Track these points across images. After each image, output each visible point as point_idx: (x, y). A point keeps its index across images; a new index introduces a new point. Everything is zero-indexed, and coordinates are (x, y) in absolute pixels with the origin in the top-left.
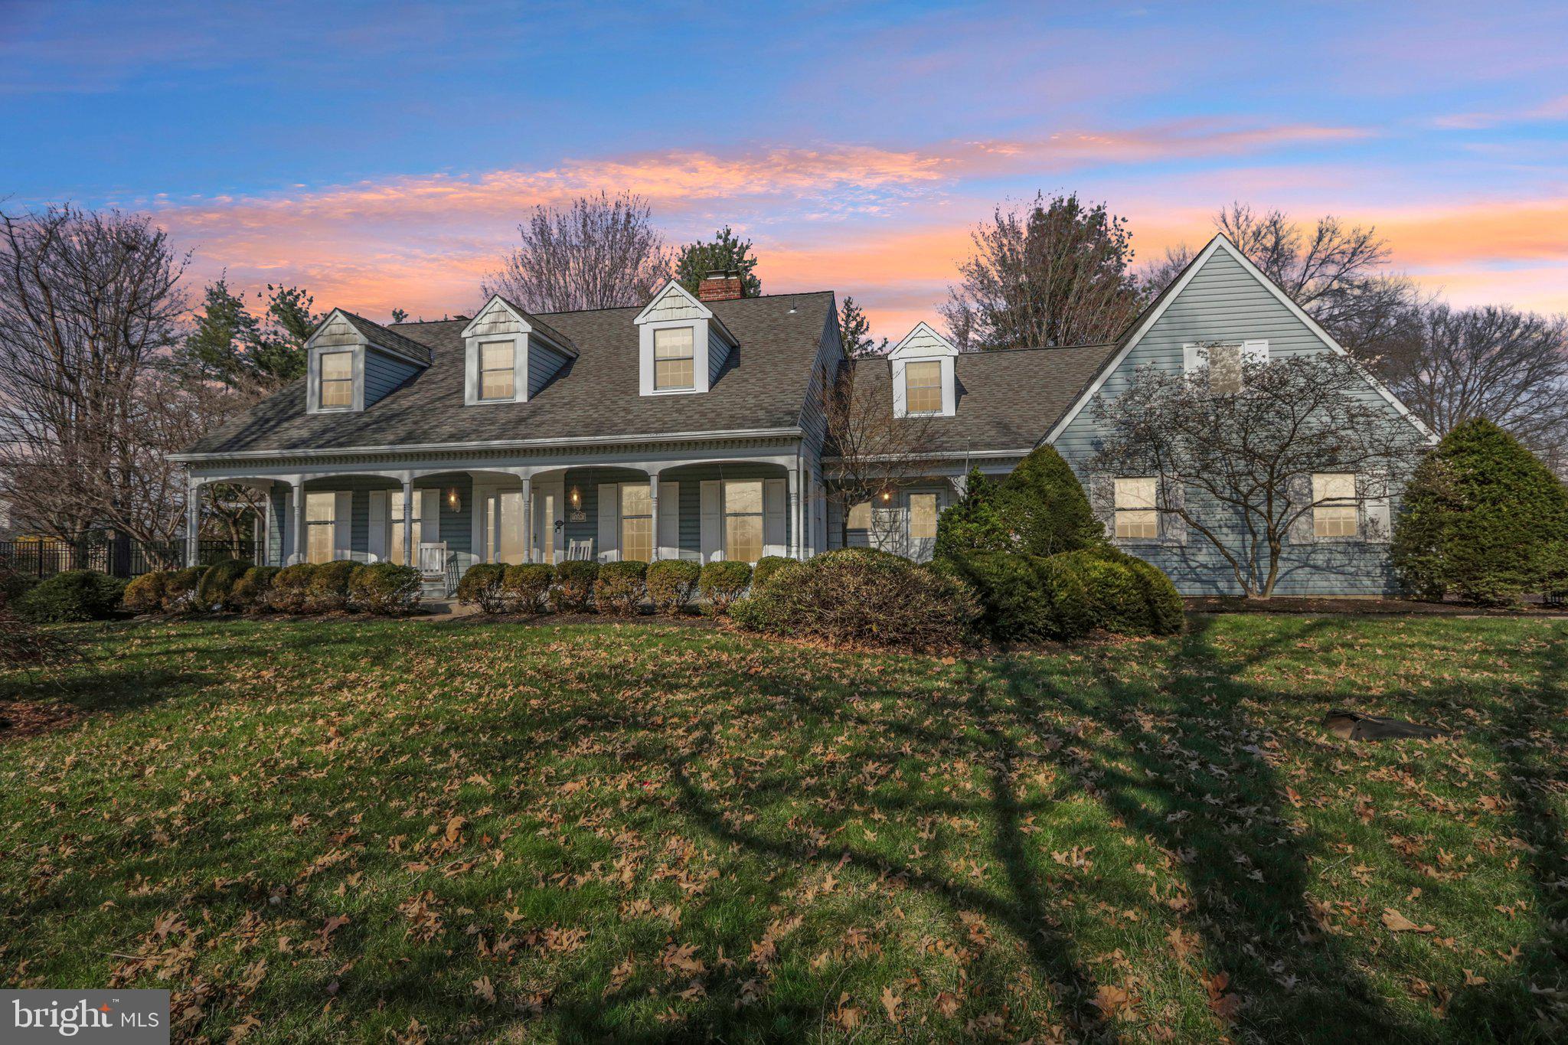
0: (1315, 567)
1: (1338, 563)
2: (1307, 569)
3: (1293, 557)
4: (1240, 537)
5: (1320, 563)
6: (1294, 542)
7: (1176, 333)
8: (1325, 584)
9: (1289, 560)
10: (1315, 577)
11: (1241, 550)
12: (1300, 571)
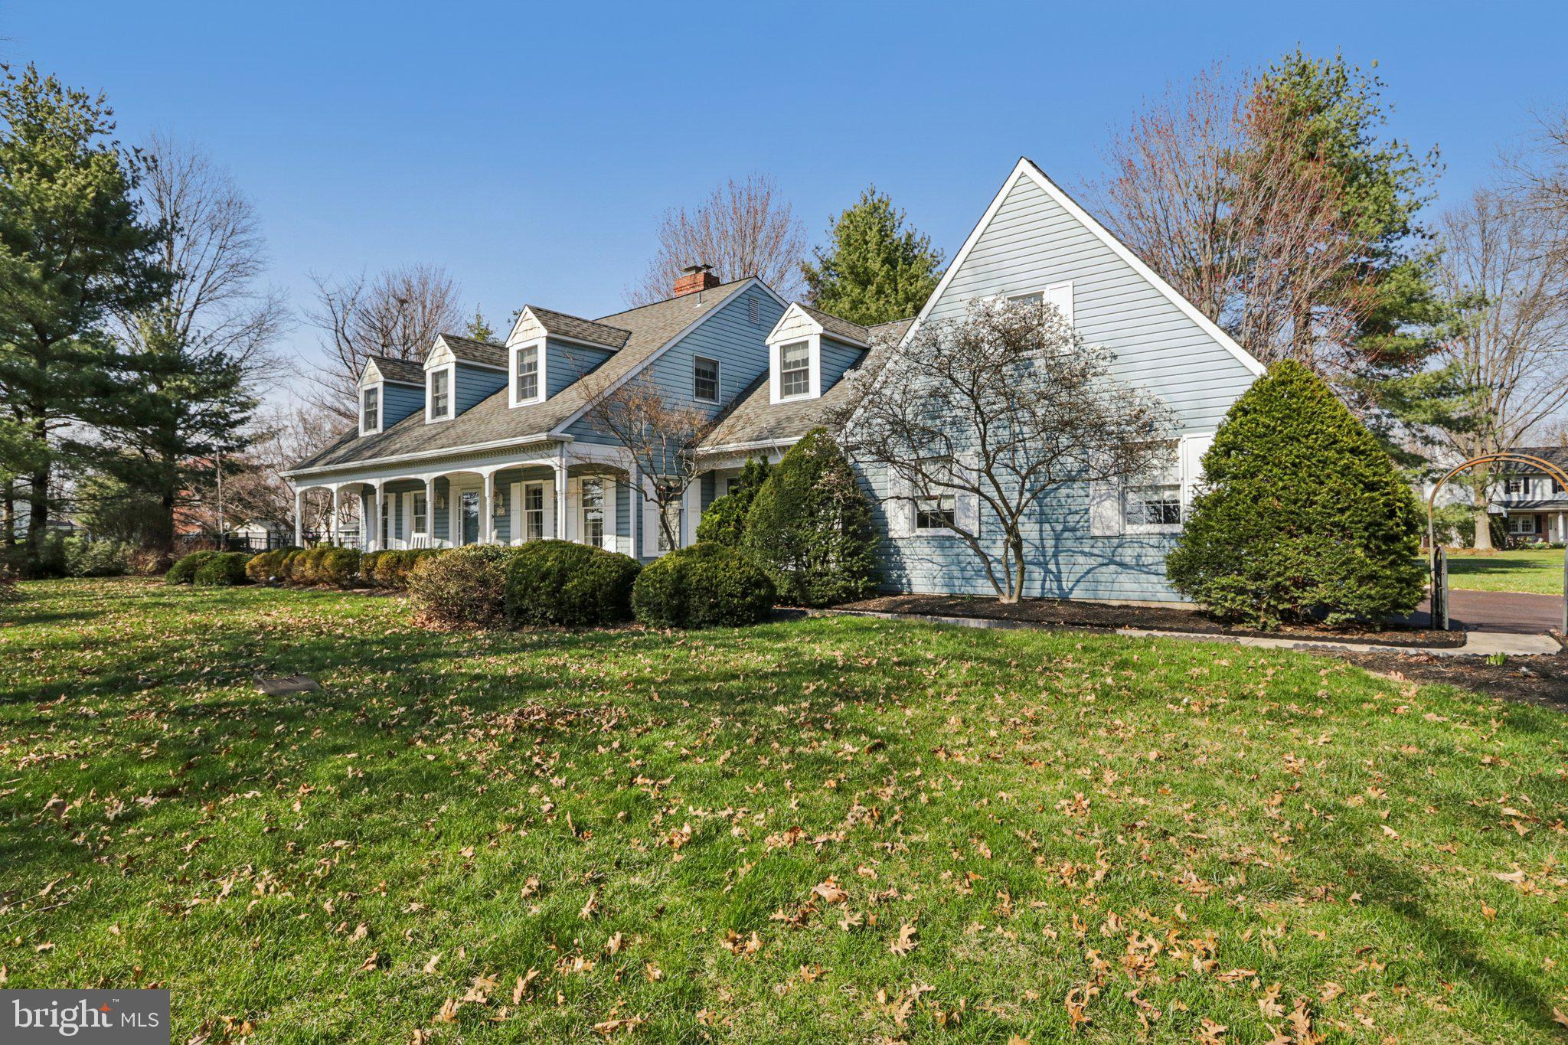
0: (1121, 564)
1: (1150, 560)
2: (1112, 567)
3: (1096, 551)
4: (1037, 527)
5: (1127, 560)
6: (1097, 532)
7: (980, 285)
8: (1135, 586)
9: (1092, 555)
10: (1122, 578)
11: (1037, 542)
12: (1104, 569)
